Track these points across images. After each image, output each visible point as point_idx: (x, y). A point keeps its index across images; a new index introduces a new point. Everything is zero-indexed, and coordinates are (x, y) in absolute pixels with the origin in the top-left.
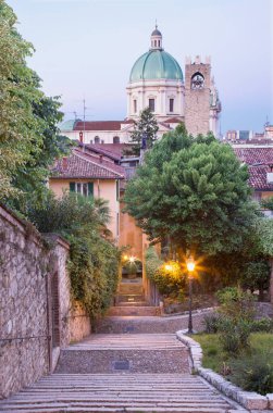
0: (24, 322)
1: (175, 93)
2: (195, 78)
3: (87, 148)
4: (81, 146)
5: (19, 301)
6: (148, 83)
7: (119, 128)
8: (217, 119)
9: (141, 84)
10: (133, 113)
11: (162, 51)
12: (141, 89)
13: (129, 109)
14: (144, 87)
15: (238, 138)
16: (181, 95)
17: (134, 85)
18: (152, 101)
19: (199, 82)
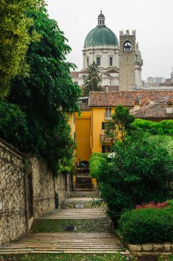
1: (113, 54)
2: (126, 44)
5: (7, 191)
6: (96, 48)
7: (77, 77)
8: (140, 70)
9: (91, 48)
10: (87, 67)
11: (105, 27)
12: (92, 51)
13: (84, 64)
14: (94, 50)
15: (154, 82)
16: (117, 55)
17: (87, 49)
18: (98, 59)
19: (128, 47)
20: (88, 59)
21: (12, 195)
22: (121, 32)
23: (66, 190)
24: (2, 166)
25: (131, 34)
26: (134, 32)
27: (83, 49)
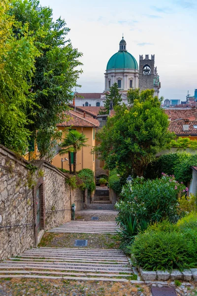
0: (14, 216)
1: (133, 77)
3: (77, 109)
4: (74, 108)
5: (9, 203)
6: (117, 71)
7: (100, 97)
8: (158, 92)
9: (114, 71)
10: (108, 88)
11: (126, 52)
12: (114, 75)
13: (106, 86)
14: (116, 73)
15: (171, 104)
16: (137, 78)
17: (109, 72)
18: (119, 81)
19: (147, 71)
20: (110, 81)
21: (15, 207)
22: (141, 57)
23: (84, 202)
24: (3, 175)
25: (150, 58)
26: (153, 57)
27: (105, 72)
